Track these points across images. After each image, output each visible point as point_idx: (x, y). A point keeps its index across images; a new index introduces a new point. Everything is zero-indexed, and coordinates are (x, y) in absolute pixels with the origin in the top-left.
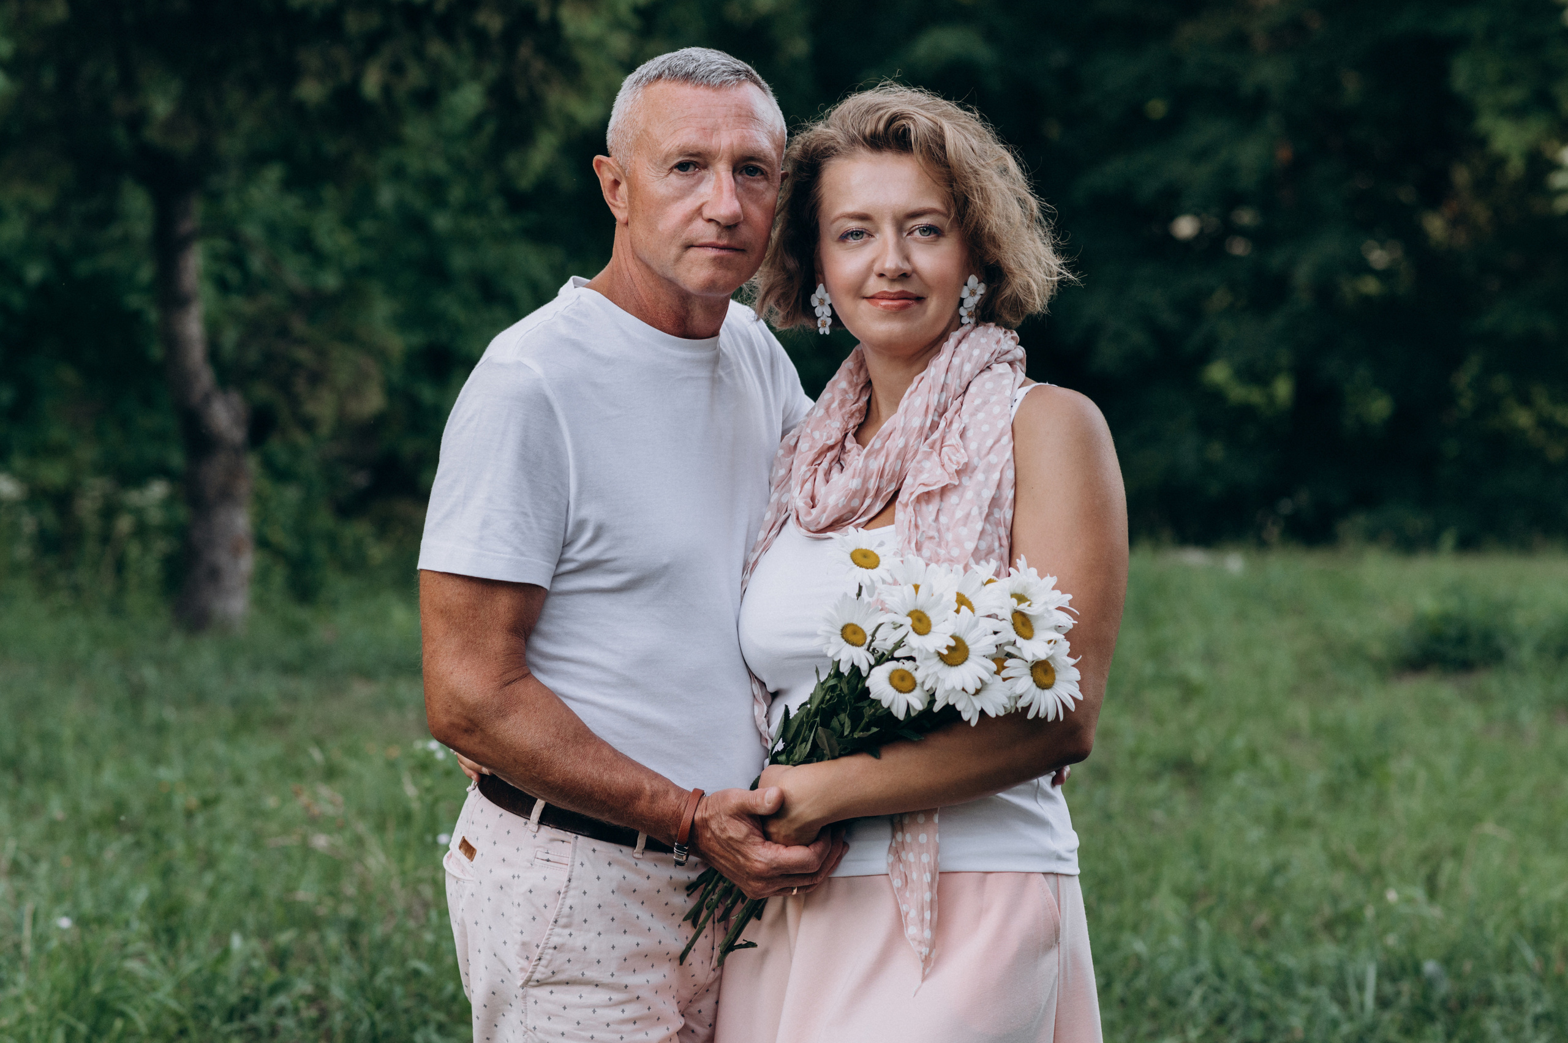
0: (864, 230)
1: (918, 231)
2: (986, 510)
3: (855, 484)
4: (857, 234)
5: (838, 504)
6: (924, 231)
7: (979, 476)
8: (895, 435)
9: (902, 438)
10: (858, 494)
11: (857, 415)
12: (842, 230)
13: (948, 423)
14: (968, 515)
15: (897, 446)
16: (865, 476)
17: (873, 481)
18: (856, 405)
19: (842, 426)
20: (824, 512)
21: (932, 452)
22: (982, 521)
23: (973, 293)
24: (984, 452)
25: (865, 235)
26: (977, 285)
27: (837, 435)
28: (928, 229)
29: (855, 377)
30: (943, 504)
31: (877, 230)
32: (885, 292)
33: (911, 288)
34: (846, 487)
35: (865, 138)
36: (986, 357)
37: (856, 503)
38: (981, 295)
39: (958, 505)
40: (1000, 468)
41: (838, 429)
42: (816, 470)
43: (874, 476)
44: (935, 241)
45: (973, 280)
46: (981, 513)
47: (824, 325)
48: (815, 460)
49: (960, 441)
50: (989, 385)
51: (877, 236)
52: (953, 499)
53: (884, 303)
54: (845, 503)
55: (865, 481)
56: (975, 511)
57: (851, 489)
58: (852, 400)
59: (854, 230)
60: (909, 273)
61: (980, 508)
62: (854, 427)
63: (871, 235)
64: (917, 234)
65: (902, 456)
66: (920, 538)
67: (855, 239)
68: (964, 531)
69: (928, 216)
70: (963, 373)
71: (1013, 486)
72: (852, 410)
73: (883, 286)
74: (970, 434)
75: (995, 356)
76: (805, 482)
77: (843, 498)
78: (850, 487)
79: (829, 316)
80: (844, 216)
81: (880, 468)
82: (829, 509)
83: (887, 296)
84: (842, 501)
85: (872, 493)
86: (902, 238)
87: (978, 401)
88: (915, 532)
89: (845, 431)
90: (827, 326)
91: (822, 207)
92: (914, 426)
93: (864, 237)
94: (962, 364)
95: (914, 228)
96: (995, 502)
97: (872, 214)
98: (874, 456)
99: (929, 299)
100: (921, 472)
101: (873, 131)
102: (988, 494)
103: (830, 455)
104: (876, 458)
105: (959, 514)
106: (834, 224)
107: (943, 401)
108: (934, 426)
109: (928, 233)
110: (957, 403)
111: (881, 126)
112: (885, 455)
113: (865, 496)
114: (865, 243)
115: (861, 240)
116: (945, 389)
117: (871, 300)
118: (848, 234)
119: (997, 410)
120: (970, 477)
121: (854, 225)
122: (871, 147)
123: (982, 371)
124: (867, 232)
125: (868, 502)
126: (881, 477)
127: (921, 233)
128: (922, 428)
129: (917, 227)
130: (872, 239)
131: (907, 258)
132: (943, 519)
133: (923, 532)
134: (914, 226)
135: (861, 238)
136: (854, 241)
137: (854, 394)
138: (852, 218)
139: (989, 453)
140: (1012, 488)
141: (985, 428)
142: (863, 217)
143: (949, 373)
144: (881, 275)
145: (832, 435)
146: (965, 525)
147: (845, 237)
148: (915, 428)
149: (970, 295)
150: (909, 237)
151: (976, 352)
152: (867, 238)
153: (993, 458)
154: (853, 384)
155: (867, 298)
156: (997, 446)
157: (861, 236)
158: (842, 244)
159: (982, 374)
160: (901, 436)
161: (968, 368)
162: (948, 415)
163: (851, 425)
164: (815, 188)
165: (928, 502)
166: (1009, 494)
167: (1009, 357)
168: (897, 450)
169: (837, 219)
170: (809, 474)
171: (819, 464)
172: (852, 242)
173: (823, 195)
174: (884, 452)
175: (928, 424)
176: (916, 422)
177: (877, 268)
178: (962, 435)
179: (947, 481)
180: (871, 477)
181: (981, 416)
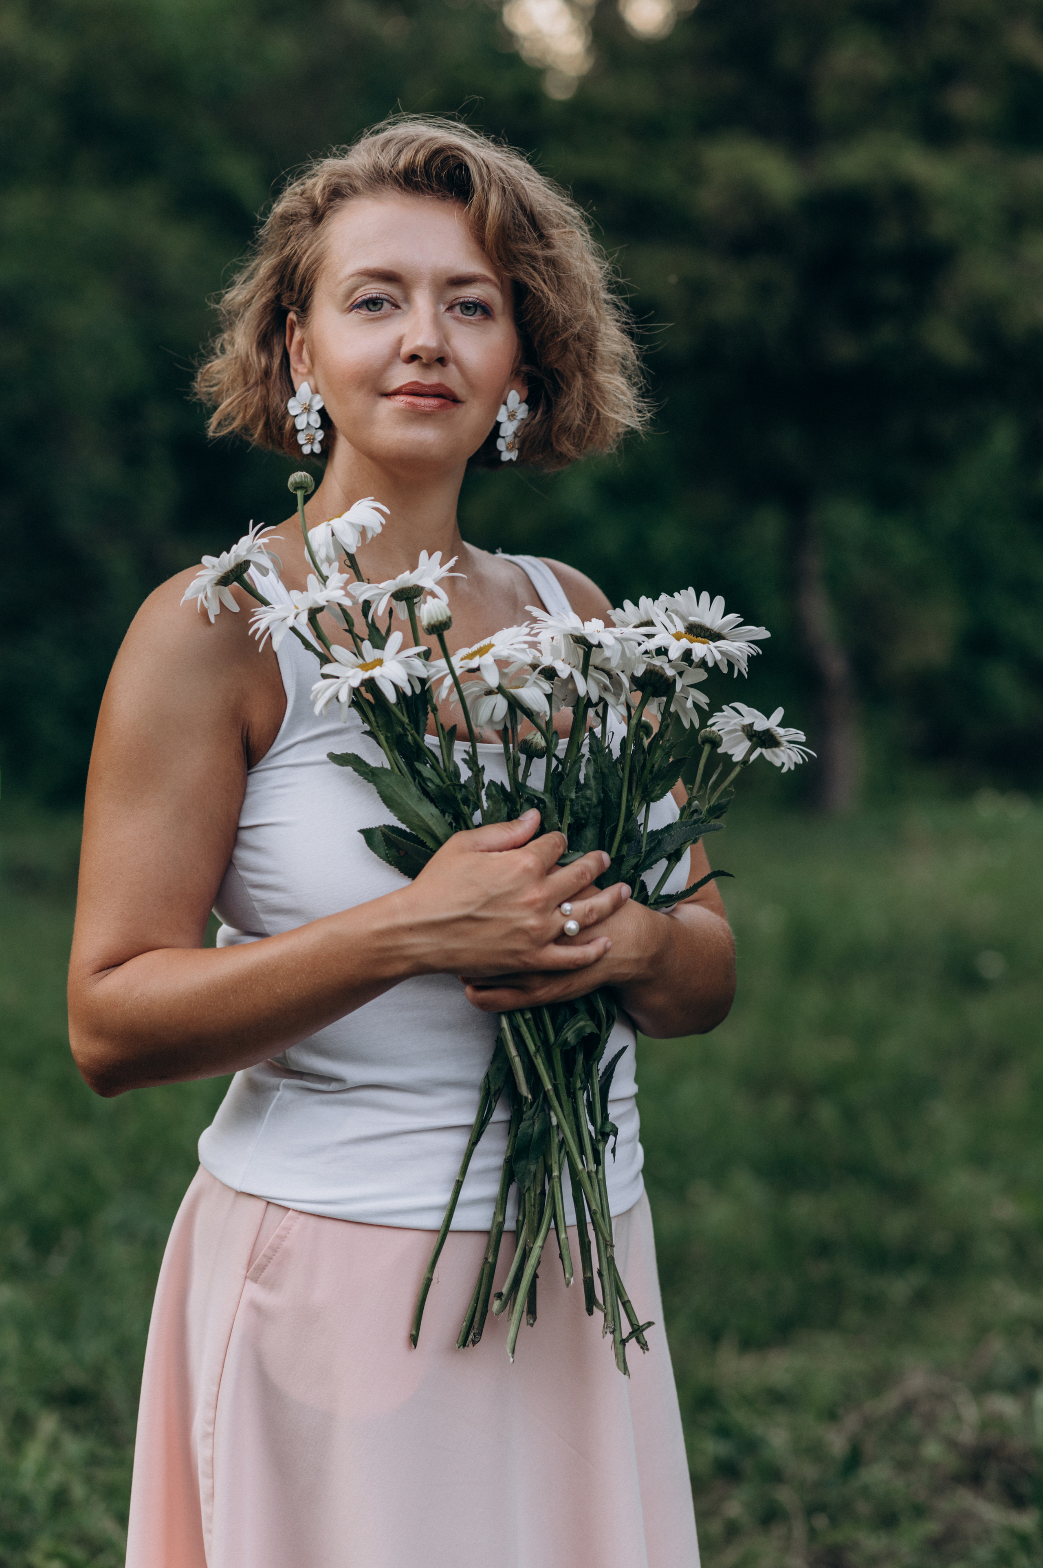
0: (389, 298)
1: (459, 306)
4: (378, 302)
6: (468, 308)
23: (512, 416)
25: (390, 306)
26: (518, 405)
31: (408, 299)
32: (414, 384)
35: (394, 174)
38: (522, 419)
45: (514, 397)
47: (311, 441)
51: (407, 309)
60: (446, 357)
63: (398, 306)
67: (370, 310)
69: (473, 286)
73: (413, 375)
79: (318, 426)
83: (414, 389)
90: (316, 441)
95: (455, 301)
97: (403, 274)
99: (469, 403)
101: (409, 165)
109: (472, 311)
114: (387, 318)
115: (382, 312)
117: (392, 395)
121: (372, 288)
124: (393, 301)
127: (462, 312)
134: (455, 299)
135: (382, 309)
136: (369, 313)
142: (388, 277)
144: (413, 358)
149: (509, 419)
152: (393, 309)
155: (385, 393)
157: (381, 306)
172: (365, 314)
177: (407, 347)
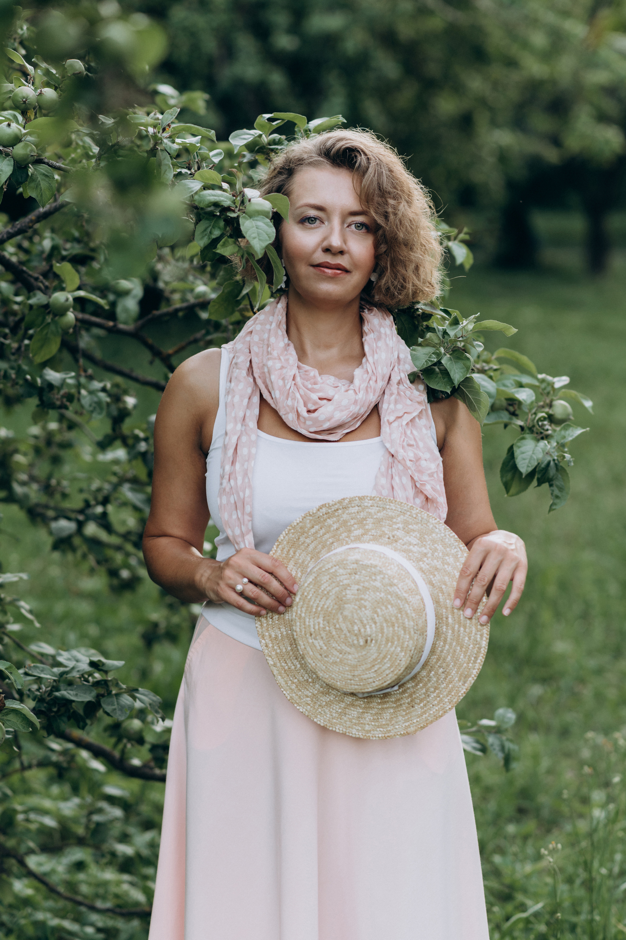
0: (318, 218)
1: (353, 226)
6: (358, 226)
12: (304, 215)
25: (318, 222)
28: (362, 226)
32: (327, 263)
33: (343, 262)
44: (365, 235)
51: (327, 223)
53: (326, 270)
59: (311, 216)
60: (344, 251)
63: (322, 222)
64: (353, 227)
67: (310, 223)
69: (363, 216)
73: (326, 258)
80: (307, 206)
83: (328, 265)
86: (344, 228)
95: (352, 223)
97: (327, 208)
99: (354, 273)
106: (298, 210)
109: (361, 228)
114: (316, 227)
115: (314, 225)
117: (316, 267)
118: (306, 219)
121: (313, 213)
124: (320, 219)
127: (356, 227)
129: (355, 222)
130: (323, 225)
131: (345, 241)
134: (352, 221)
135: (314, 223)
136: (309, 225)
138: (312, 207)
144: (326, 250)
147: (303, 220)
152: (319, 224)
155: (313, 266)
157: (314, 221)
158: (301, 225)
169: (302, 206)
173: (293, 189)
177: (324, 245)
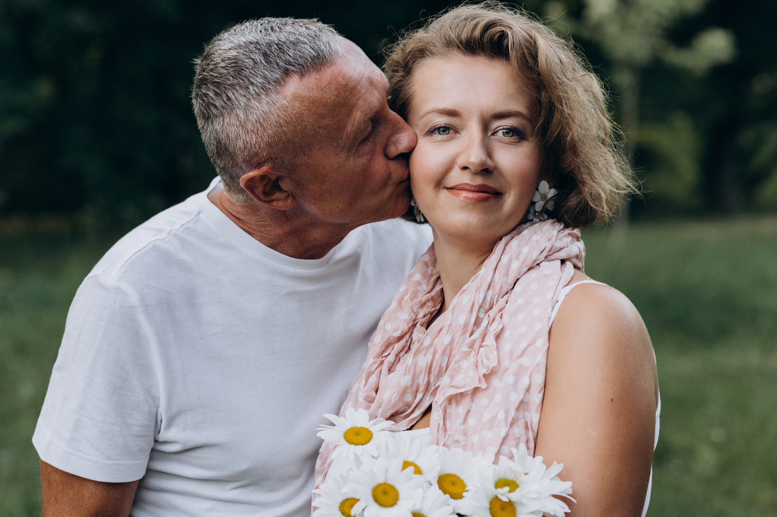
0: (451, 127)
1: (502, 132)
2: (512, 414)
3: (406, 380)
4: (445, 129)
5: (391, 400)
6: (507, 133)
7: (510, 379)
8: (444, 331)
9: (448, 335)
10: (409, 391)
11: (430, 304)
12: (431, 125)
13: (490, 322)
14: (495, 417)
15: (443, 343)
16: (414, 373)
17: (422, 376)
18: (428, 295)
19: (410, 318)
20: (379, 407)
21: (470, 352)
22: (507, 426)
23: (544, 196)
24: (517, 353)
25: (451, 131)
26: (548, 189)
27: (404, 327)
28: (511, 131)
29: (430, 268)
30: (474, 405)
31: (464, 127)
32: (467, 184)
33: (491, 183)
34: (398, 384)
35: (461, 42)
36: (535, 254)
37: (408, 398)
39: (487, 407)
40: (529, 373)
41: (405, 320)
42: (382, 362)
43: (423, 372)
44: (518, 142)
45: (544, 185)
46: (506, 418)
48: (383, 352)
49: (495, 342)
50: (534, 286)
51: (463, 133)
52: (482, 400)
53: (464, 194)
54: (397, 399)
55: (414, 378)
56: (501, 415)
57: (402, 385)
58: (425, 291)
59: (442, 125)
60: (491, 170)
61: (507, 412)
62: (425, 316)
63: (457, 131)
65: (448, 352)
66: (447, 441)
67: (441, 134)
68: (489, 435)
69: (513, 118)
70: (511, 271)
71: (541, 390)
72: (421, 301)
73: (465, 178)
74: (507, 334)
75: (545, 254)
76: (369, 375)
77: (395, 395)
78: (402, 383)
80: (434, 111)
81: (428, 364)
82: (383, 405)
83: (468, 187)
84: (395, 398)
85: (422, 388)
86: (487, 136)
87: (520, 301)
88: (443, 434)
89: (414, 321)
91: (412, 103)
92: (460, 323)
93: (450, 133)
94: (510, 262)
95: (498, 129)
96: (522, 405)
97: (460, 111)
98: (424, 353)
99: (507, 195)
100: (458, 372)
101: (469, 35)
102: (515, 398)
103: (398, 346)
104: (425, 355)
105: (486, 417)
106: (423, 119)
107: (489, 298)
108: (477, 323)
109: (511, 135)
110: (502, 301)
111: (477, 33)
112: (432, 352)
113: (417, 391)
114: (451, 139)
115: (448, 135)
116: (491, 287)
117: (452, 190)
118: (436, 129)
119: (536, 312)
120: (501, 379)
121: (442, 120)
122: (466, 49)
123: (530, 269)
124: (454, 128)
125: (419, 396)
126: (430, 373)
127: (504, 135)
128: (466, 325)
129: (502, 128)
130: (458, 135)
131: (489, 154)
132: (472, 421)
133: (450, 435)
134: (499, 127)
135: (448, 134)
136: (440, 136)
137: (428, 285)
138: (442, 113)
139: (521, 355)
140: (540, 392)
141: (522, 329)
142: (452, 113)
143: (497, 271)
144: (465, 168)
145: (399, 327)
146: (490, 428)
147: (432, 131)
148: (462, 325)
149: (541, 199)
150: (493, 137)
151: (525, 250)
152: (454, 135)
153: (525, 361)
154: (427, 275)
155: (448, 189)
156: (531, 348)
157: (447, 132)
158: (428, 138)
159: (530, 272)
160: (447, 333)
161: (515, 266)
162: (492, 313)
163: (421, 315)
164: (408, 85)
165: (458, 403)
166: (536, 398)
167: (562, 255)
168: (443, 347)
169: (428, 113)
170: (375, 366)
171: (386, 357)
172: (438, 137)
173: (415, 91)
174: (432, 350)
175: (473, 321)
176: (462, 320)
177: (461, 161)
178: (498, 337)
179: (476, 384)
180: (420, 374)
181: (521, 316)
